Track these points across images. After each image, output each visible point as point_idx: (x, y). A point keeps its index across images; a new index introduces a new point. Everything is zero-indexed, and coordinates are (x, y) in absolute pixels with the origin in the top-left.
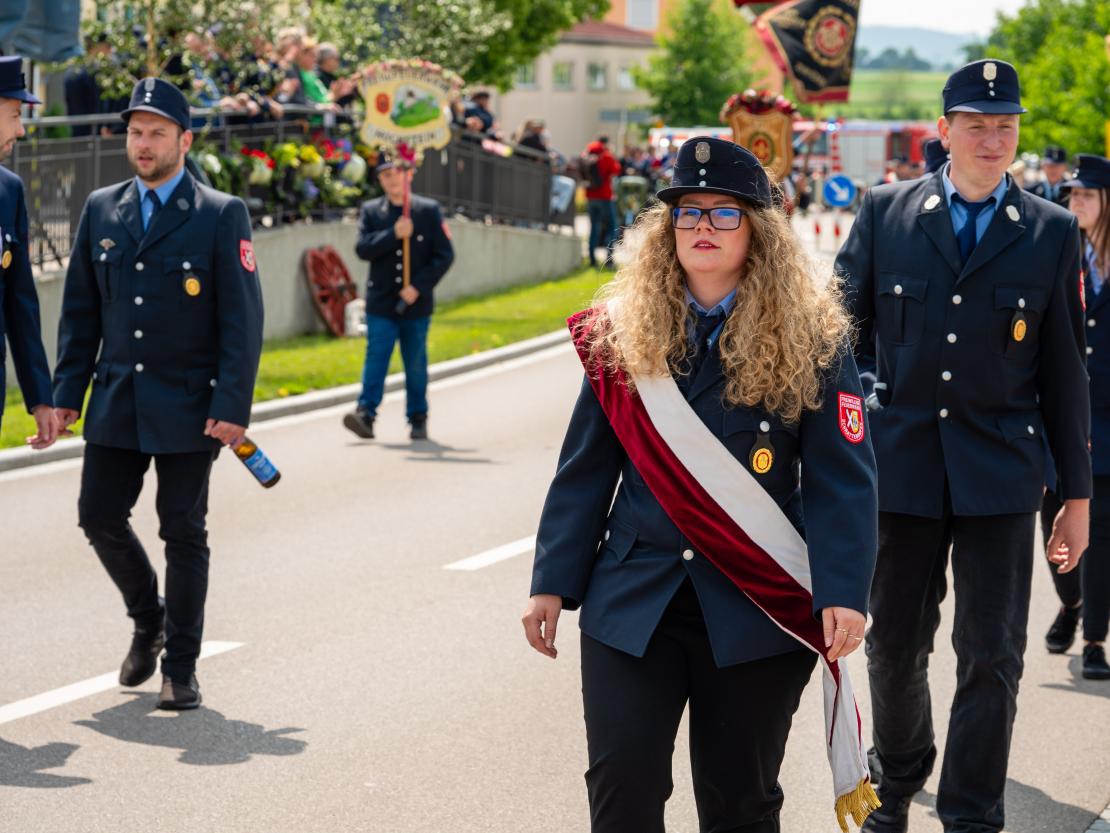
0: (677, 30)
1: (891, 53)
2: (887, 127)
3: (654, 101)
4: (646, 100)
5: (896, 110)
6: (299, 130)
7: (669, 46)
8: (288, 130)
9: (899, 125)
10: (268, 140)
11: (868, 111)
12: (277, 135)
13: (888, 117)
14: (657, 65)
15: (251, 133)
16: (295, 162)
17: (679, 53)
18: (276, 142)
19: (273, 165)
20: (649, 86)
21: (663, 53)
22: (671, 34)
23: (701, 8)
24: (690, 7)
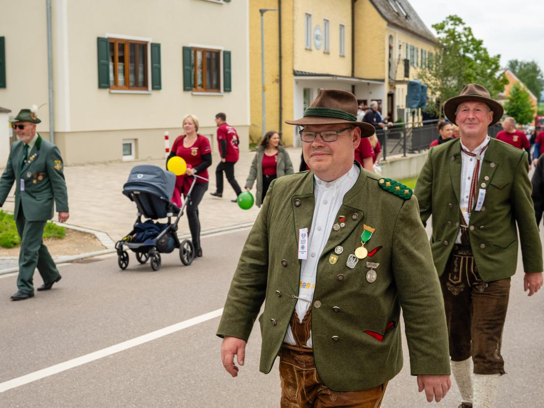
0: (510, 94)
7: (509, 98)
14: (506, 104)
17: (512, 101)
21: (508, 101)
22: (510, 96)
23: (517, 90)
24: (514, 90)
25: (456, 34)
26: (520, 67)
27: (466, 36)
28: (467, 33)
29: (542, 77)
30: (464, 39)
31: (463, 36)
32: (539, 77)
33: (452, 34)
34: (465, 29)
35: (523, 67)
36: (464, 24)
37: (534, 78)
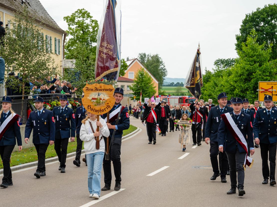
0: (137, 78)
1: (178, 83)
2: (178, 97)
3: (134, 92)
4: (132, 92)
5: (179, 94)
6: (57, 98)
7: (136, 82)
8: (55, 98)
9: (181, 97)
10: (50, 100)
11: (174, 94)
12: (52, 99)
13: (178, 95)
14: (134, 86)
15: (46, 99)
16: (56, 105)
17: (138, 83)
18: (52, 101)
19: (51, 106)
20: (133, 90)
21: (135, 83)
22: (136, 80)
23: (142, 75)
24: (140, 75)
25: (85, 25)
26: (148, 58)
27: (93, 28)
28: (93, 25)
29: (165, 66)
30: (91, 30)
31: (90, 27)
32: (162, 67)
33: (81, 26)
34: (93, 21)
35: (150, 58)
36: (91, 17)
37: (157, 66)
